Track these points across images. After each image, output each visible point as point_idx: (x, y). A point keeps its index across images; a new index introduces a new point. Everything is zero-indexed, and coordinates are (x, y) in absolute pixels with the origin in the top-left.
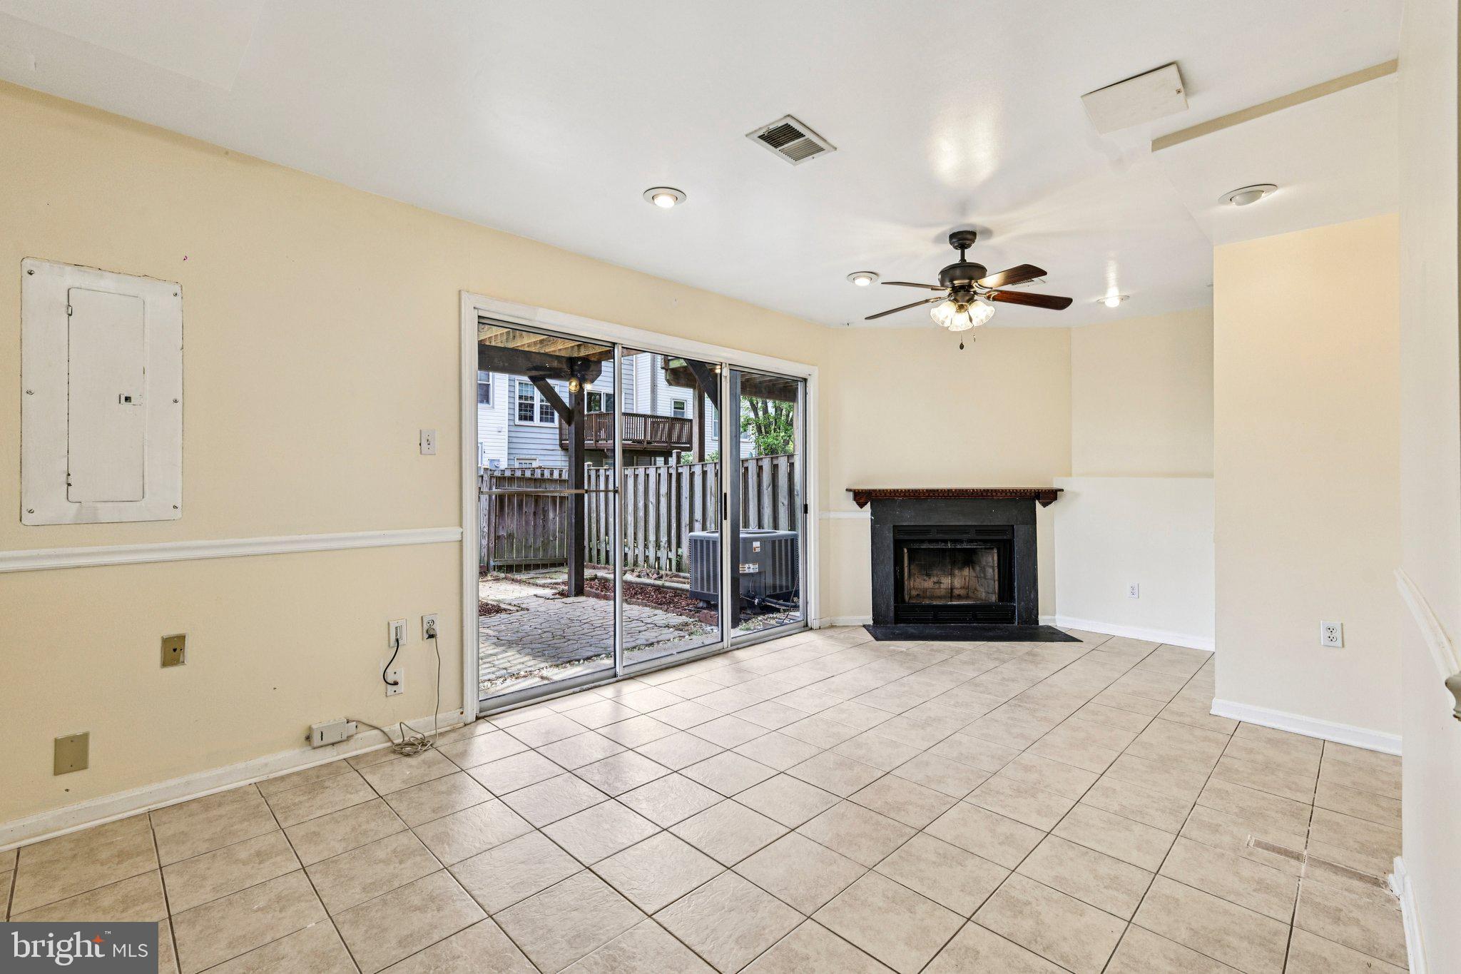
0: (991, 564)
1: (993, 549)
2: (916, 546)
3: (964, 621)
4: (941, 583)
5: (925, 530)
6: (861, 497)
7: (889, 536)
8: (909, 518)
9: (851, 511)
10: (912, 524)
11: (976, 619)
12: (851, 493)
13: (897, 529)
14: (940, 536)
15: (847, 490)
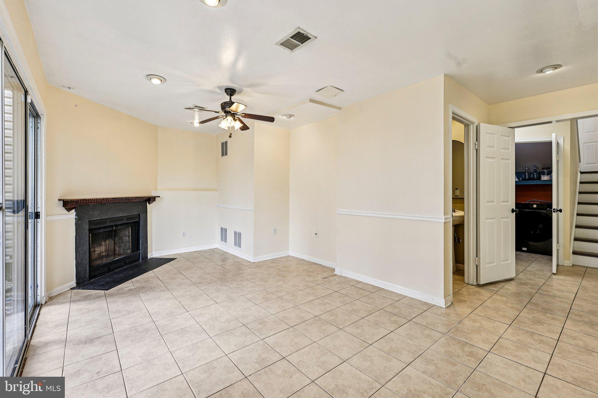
0: (127, 235)
1: (129, 227)
2: (97, 232)
3: (121, 267)
4: (95, 251)
5: (104, 221)
6: (68, 205)
7: (87, 227)
8: (97, 215)
9: (62, 214)
10: (98, 218)
11: (126, 264)
12: (62, 202)
13: (91, 223)
14: (112, 224)
15: (59, 200)
